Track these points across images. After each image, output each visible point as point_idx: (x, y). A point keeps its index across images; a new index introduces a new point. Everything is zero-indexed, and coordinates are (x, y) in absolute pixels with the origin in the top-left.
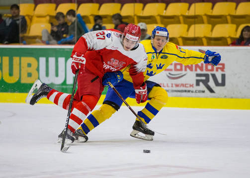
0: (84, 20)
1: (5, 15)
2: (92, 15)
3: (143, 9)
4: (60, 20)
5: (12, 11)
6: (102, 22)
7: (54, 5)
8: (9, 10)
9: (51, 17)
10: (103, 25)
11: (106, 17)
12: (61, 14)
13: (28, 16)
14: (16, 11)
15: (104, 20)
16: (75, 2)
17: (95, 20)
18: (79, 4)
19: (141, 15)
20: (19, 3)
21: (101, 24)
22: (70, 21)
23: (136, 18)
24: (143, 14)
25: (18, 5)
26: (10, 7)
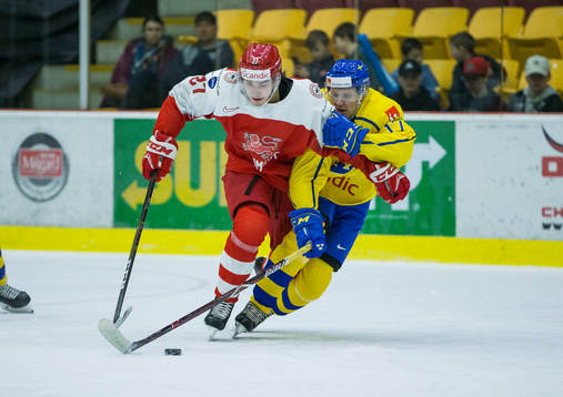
0: (374, 49)
1: (181, 38)
2: (396, 38)
3: (525, 22)
4: (317, 50)
5: (200, 30)
6: (422, 55)
7: (302, 14)
8: (191, 27)
9: (294, 42)
10: (425, 62)
11: (430, 41)
12: (319, 34)
13: (238, 40)
14: (209, 29)
15: (426, 48)
16: (353, 6)
17: (405, 51)
18: (364, 10)
19: (519, 36)
20: (216, 10)
21: (418, 59)
22: (344, 51)
23: (505, 43)
24: (523, 33)
25: (214, 13)
26: (193, 19)
